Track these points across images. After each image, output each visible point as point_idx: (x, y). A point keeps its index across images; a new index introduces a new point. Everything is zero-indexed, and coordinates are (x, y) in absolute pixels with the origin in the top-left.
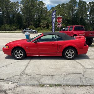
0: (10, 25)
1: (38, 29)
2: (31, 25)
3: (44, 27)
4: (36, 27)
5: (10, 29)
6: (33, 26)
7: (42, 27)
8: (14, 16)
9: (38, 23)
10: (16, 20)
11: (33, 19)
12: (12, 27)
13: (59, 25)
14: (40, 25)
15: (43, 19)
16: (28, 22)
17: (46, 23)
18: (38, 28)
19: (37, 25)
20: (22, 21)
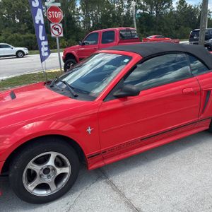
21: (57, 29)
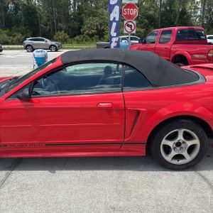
0: (8, 30)
1: (77, 40)
2: (61, 30)
3: (91, 36)
4: (73, 36)
5: (9, 41)
6: (65, 32)
7: (88, 34)
8: (16, 8)
9: (76, 25)
10: (23, 19)
11: (64, 15)
12: (14, 36)
13: (128, 26)
14: (82, 30)
15: (90, 16)
16: (53, 23)
17: (97, 26)
18: (77, 37)
19: (74, 29)
20: (38, 22)
21: (130, 26)
